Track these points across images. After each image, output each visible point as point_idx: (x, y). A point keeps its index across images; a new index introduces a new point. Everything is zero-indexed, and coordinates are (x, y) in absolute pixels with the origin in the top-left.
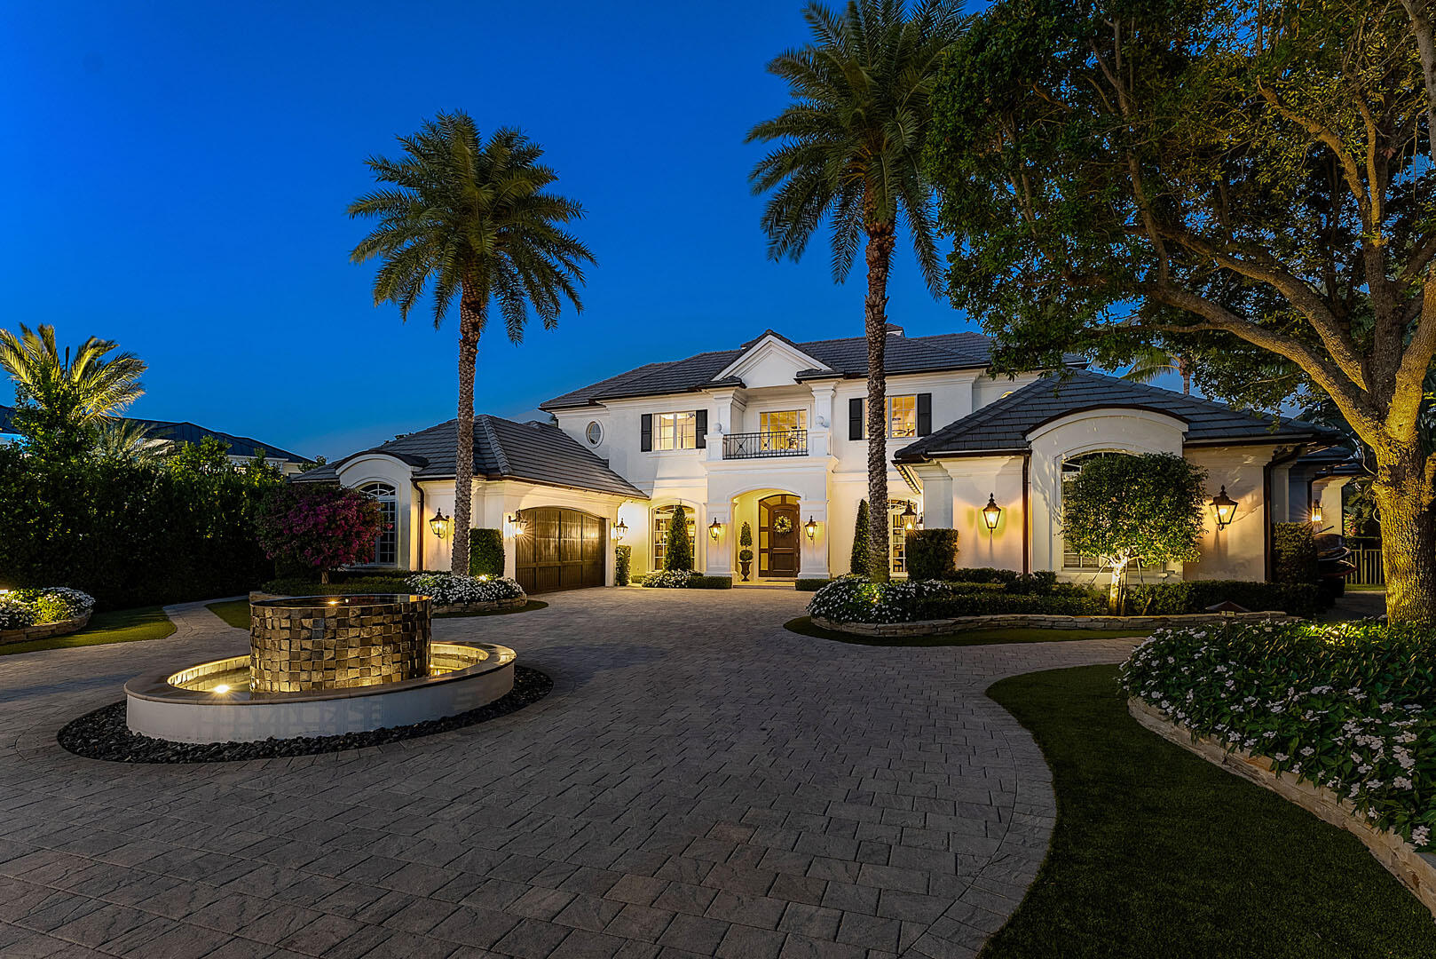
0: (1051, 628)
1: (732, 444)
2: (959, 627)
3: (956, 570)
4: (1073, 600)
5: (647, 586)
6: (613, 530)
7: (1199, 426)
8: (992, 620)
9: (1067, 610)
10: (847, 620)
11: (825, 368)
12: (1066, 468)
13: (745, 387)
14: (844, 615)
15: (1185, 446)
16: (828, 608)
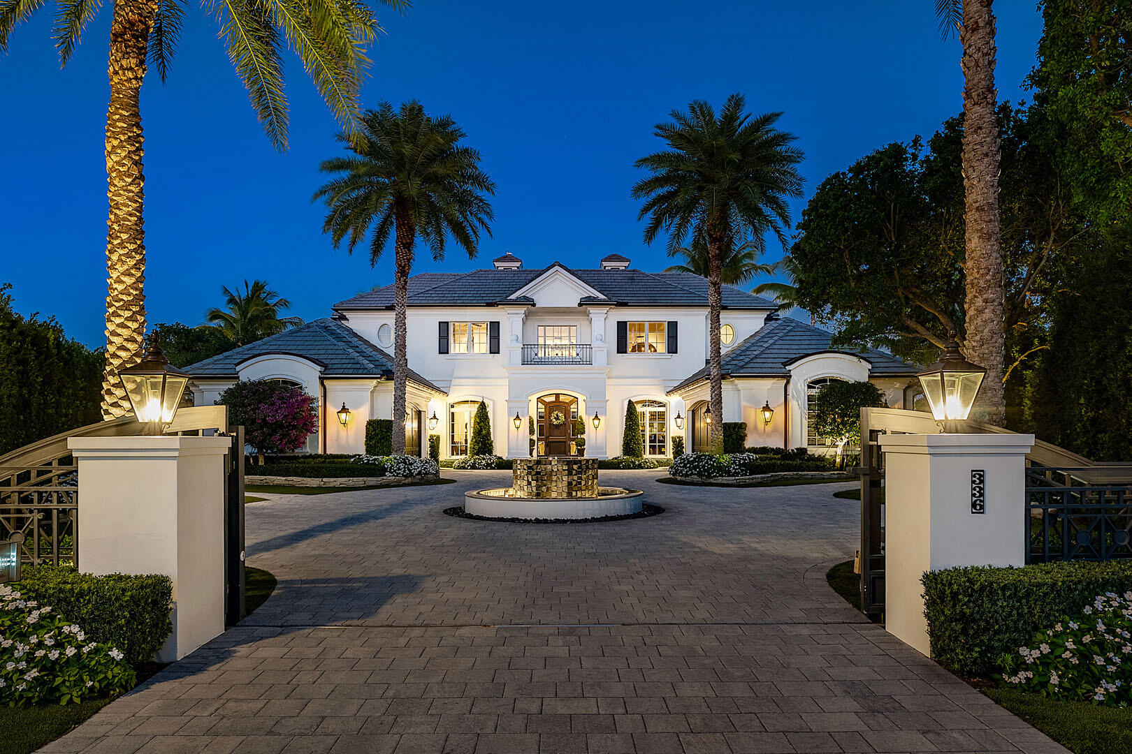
0: (811, 479)
1: (529, 352)
2: (772, 478)
3: (747, 448)
4: (820, 464)
5: (460, 469)
6: (428, 421)
7: (877, 365)
8: (785, 475)
9: (818, 468)
10: (715, 476)
11: (601, 296)
12: (809, 387)
13: (534, 305)
14: (713, 473)
15: (870, 377)
16: (700, 470)
